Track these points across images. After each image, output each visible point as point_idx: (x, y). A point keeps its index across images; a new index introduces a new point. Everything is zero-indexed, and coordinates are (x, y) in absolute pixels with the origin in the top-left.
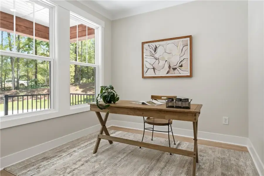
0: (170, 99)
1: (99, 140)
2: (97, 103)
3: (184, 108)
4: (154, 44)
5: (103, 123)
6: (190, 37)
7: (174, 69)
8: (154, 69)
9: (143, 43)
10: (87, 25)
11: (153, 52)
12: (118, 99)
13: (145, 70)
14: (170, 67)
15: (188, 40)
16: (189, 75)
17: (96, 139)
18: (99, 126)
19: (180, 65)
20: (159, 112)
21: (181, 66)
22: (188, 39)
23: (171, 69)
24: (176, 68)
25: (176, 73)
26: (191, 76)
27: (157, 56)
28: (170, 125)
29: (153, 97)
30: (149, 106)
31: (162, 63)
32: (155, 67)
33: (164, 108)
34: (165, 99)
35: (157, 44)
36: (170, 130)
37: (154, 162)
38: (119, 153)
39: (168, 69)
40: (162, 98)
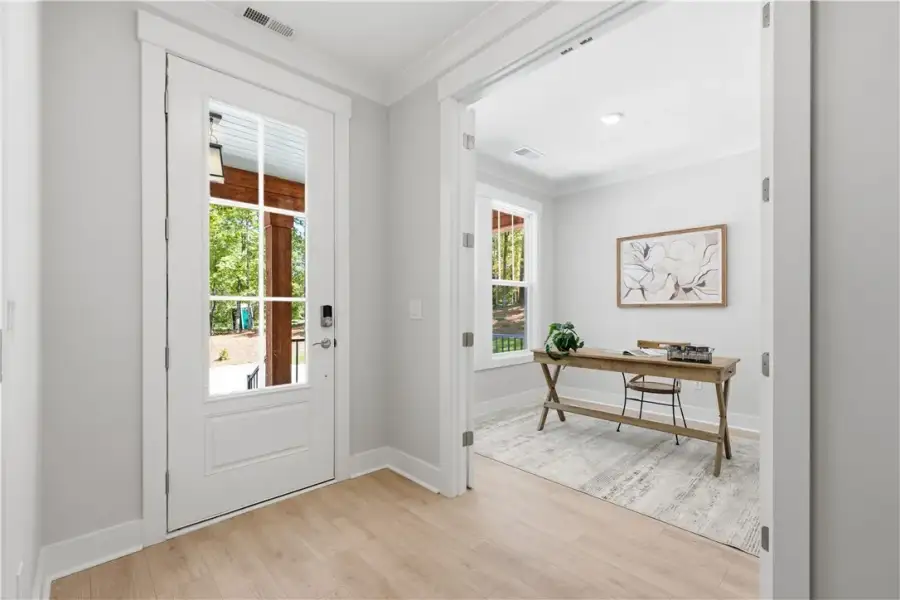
0: (674, 346)
1: (547, 409)
2: (547, 350)
3: (702, 361)
4: (643, 242)
5: (552, 383)
6: (723, 228)
7: (687, 290)
8: (642, 289)
9: (620, 240)
10: (512, 214)
11: (642, 257)
12: (582, 344)
13: (624, 291)
14: (677, 285)
15: (716, 234)
16: (720, 301)
17: (541, 411)
18: (547, 390)
19: (701, 282)
20: (656, 367)
21: (703, 284)
22: (719, 231)
23: (681, 289)
24: (691, 289)
25: (691, 299)
26: (724, 304)
27: (648, 264)
28: (676, 395)
29: (642, 344)
30: (637, 357)
31: (660, 278)
32: (646, 287)
33: (664, 360)
34: (665, 348)
35: (650, 241)
36: (676, 403)
37: (644, 451)
38: (582, 434)
39: (672, 291)
40: (661, 346)
